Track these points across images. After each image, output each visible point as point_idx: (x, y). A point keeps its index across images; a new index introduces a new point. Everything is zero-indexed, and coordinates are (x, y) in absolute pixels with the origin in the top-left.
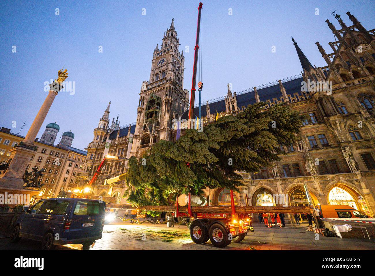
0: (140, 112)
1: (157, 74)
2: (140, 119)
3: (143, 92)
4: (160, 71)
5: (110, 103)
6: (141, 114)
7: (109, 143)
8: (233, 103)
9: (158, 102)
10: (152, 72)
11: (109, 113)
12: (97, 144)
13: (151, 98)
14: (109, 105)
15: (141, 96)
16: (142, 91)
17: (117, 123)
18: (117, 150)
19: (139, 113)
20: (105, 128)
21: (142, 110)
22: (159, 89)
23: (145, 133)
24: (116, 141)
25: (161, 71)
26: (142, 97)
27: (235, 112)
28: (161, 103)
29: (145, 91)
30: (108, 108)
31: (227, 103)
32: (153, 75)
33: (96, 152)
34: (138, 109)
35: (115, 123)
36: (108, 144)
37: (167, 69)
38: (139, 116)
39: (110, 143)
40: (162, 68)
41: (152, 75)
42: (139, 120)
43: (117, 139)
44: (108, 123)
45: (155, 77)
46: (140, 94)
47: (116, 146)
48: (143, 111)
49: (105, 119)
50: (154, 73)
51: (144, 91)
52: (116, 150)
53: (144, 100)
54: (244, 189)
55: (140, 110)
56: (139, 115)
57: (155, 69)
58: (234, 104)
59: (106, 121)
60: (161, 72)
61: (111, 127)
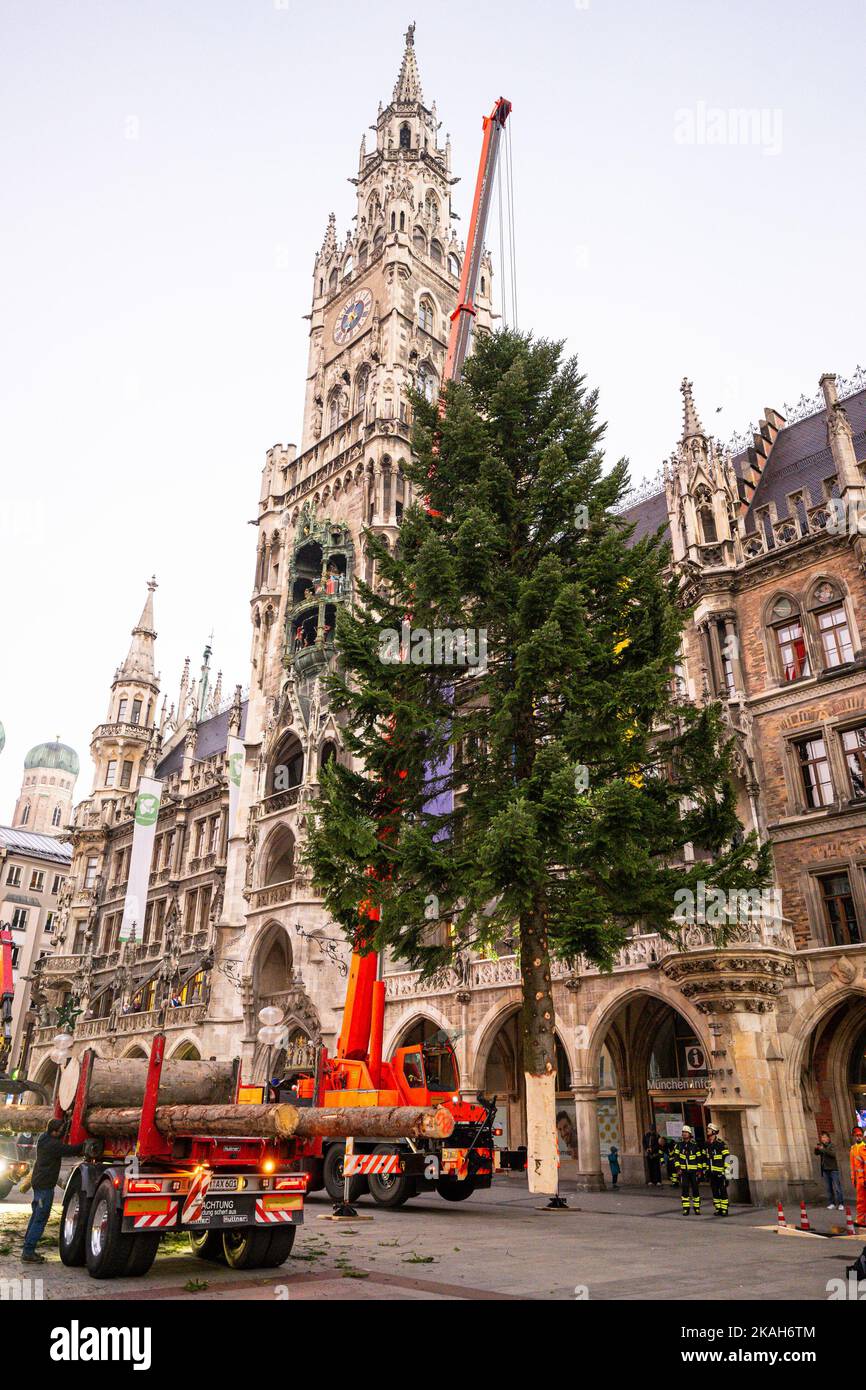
0: (264, 620)
1: (336, 391)
2: (264, 659)
3: (271, 507)
4: (346, 376)
5: (153, 586)
6: (268, 630)
7: (151, 797)
8: (703, 498)
9: (336, 551)
10: (312, 383)
11: (154, 636)
12: (109, 806)
13: (304, 536)
14: (150, 597)
15: (264, 534)
16: (264, 504)
17: (205, 681)
18: (192, 829)
19: (259, 626)
20: (142, 723)
21: (270, 607)
22: (338, 481)
23: (283, 731)
24: (183, 782)
25: (352, 372)
26: (269, 537)
27: (720, 547)
28: (353, 558)
29: (279, 500)
30: (148, 611)
31: (673, 505)
32: (319, 401)
33: (107, 847)
34: (253, 602)
35: (197, 684)
36: (151, 802)
37: (375, 357)
38: (261, 640)
39: (159, 796)
40: (357, 352)
41: (312, 404)
42: (259, 663)
43: (186, 775)
44: (155, 690)
45: (326, 409)
46: (257, 523)
47: (182, 806)
48: (276, 610)
49: (135, 676)
50: (319, 389)
51: (276, 504)
52: (184, 827)
53: (279, 548)
54: (738, 1007)
55: (262, 606)
56: (257, 637)
57: (326, 366)
58: (709, 500)
59: (140, 683)
60: (352, 379)
61: (176, 709)
